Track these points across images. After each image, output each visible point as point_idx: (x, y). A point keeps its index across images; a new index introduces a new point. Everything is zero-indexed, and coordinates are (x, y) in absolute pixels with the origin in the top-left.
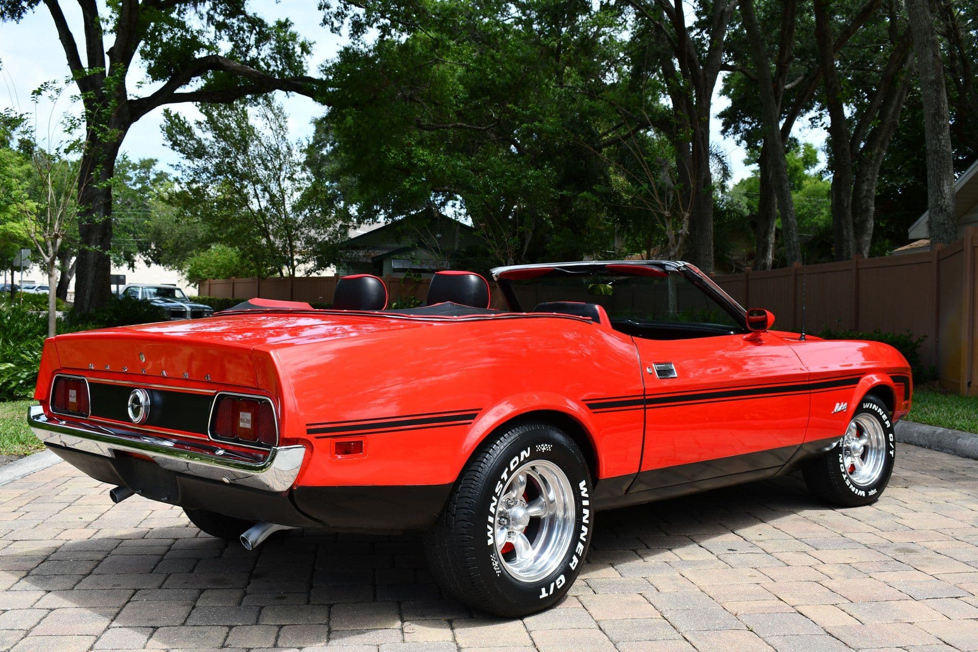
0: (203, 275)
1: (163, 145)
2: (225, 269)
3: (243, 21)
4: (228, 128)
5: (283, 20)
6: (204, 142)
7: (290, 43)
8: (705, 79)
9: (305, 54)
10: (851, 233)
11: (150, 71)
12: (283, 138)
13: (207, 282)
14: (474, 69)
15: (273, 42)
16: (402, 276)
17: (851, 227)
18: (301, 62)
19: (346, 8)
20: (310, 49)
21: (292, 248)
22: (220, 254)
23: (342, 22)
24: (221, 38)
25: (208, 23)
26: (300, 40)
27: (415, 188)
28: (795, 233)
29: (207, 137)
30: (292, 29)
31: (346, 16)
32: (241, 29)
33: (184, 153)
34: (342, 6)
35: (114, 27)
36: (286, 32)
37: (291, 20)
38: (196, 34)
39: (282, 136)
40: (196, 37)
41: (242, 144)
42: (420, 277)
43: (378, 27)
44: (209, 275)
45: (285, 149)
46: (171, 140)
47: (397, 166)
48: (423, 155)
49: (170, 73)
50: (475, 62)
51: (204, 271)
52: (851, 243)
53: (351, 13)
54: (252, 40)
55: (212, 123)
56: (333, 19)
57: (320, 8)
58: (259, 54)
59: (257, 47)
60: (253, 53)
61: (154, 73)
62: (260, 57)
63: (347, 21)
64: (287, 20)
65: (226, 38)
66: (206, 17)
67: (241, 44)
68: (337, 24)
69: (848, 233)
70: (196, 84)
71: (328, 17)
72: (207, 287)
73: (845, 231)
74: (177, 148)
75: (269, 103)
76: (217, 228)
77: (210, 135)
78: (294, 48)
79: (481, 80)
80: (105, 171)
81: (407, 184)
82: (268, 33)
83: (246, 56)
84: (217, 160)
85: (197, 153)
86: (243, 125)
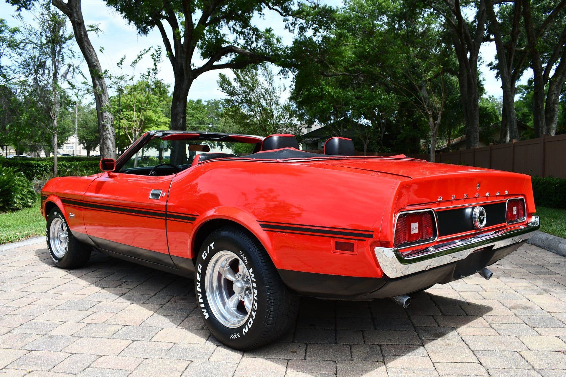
3: (250, 30)
4: (246, 81)
5: (268, 28)
6: (235, 88)
7: (271, 38)
8: (474, 46)
9: (278, 43)
10: (544, 123)
11: (202, 54)
14: (359, 46)
15: (264, 39)
17: (544, 120)
18: (277, 47)
19: (296, 20)
20: (281, 40)
23: (295, 27)
24: (240, 39)
25: (233, 32)
26: (276, 37)
27: (324, 106)
29: (236, 85)
30: (272, 32)
31: (296, 24)
32: (249, 34)
33: (228, 93)
34: (294, 19)
36: (269, 34)
37: (272, 28)
39: (271, 84)
41: (252, 89)
43: (313, 29)
45: (272, 90)
46: (221, 87)
47: (316, 96)
48: (328, 89)
49: (211, 55)
50: (359, 43)
53: (298, 23)
54: (254, 39)
55: (238, 78)
56: (290, 26)
57: (284, 21)
58: (257, 45)
59: (256, 42)
60: (254, 45)
61: (204, 55)
62: (258, 47)
63: (297, 26)
64: (270, 28)
65: (242, 38)
66: (232, 29)
67: (249, 41)
68: (292, 28)
69: (542, 123)
70: (225, 60)
71: (287, 25)
73: (540, 122)
74: (224, 91)
75: (266, 69)
76: (243, 128)
77: (239, 84)
78: (273, 41)
79: (363, 52)
80: (183, 101)
81: (320, 104)
82: (261, 35)
83: (251, 46)
84: (242, 96)
85: (232, 93)
86: (254, 80)
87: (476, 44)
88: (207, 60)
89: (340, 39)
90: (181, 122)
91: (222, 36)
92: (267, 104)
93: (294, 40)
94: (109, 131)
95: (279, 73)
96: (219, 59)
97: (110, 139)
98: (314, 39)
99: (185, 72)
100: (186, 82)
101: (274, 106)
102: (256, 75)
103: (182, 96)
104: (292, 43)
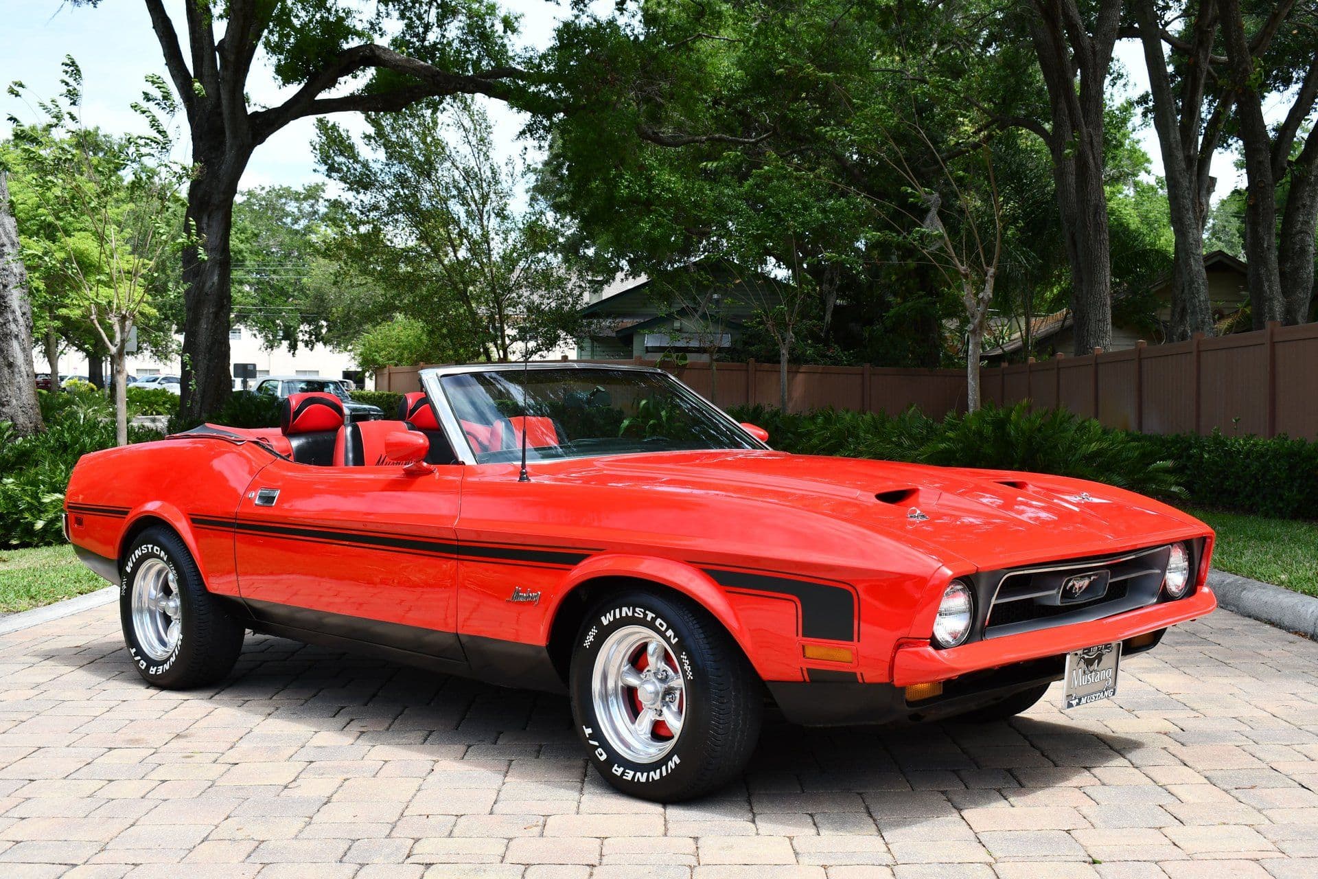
0: (381, 359)
1: (315, 171)
2: (411, 351)
4: (406, 144)
6: (371, 164)
7: (487, 18)
8: (1094, 53)
9: (509, 33)
10: (1277, 288)
11: (279, 70)
12: (487, 158)
13: (386, 371)
15: (463, 18)
16: (658, 357)
17: (1276, 278)
18: (504, 46)
20: (516, 25)
21: (504, 319)
22: (405, 329)
24: (388, 15)
26: (501, 13)
28: (1202, 287)
29: (374, 156)
33: (346, 182)
35: (224, 10)
36: (481, 2)
38: (343, 15)
39: (485, 154)
40: (343, 19)
41: (426, 169)
42: (685, 359)
44: (389, 360)
45: (489, 173)
46: (326, 164)
47: (633, 200)
48: (669, 181)
49: (309, 73)
51: (383, 353)
52: (1276, 303)
54: (432, 17)
55: (382, 136)
58: (442, 36)
59: (440, 26)
60: (433, 37)
61: (286, 73)
62: (445, 41)
65: (396, 14)
67: (418, 22)
69: (1270, 287)
70: (348, 86)
72: (386, 377)
73: (1266, 284)
74: (334, 174)
75: (466, 107)
76: (394, 292)
77: (381, 154)
78: (493, 25)
79: (768, 62)
80: (218, 216)
81: (645, 226)
82: (455, 7)
83: (424, 39)
84: (391, 191)
85: (363, 182)
86: (429, 139)
87: (1098, 47)
88: (294, 89)
89: (698, 20)
90: (216, 279)
91: (342, 14)
92: (469, 214)
93: (561, 25)
94: (14, 312)
95: (523, 133)
96: (331, 83)
97: (16, 336)
98: (621, 21)
99: (226, 126)
100: (230, 155)
101: (493, 223)
102: (435, 123)
103: (217, 198)
104: (554, 34)
